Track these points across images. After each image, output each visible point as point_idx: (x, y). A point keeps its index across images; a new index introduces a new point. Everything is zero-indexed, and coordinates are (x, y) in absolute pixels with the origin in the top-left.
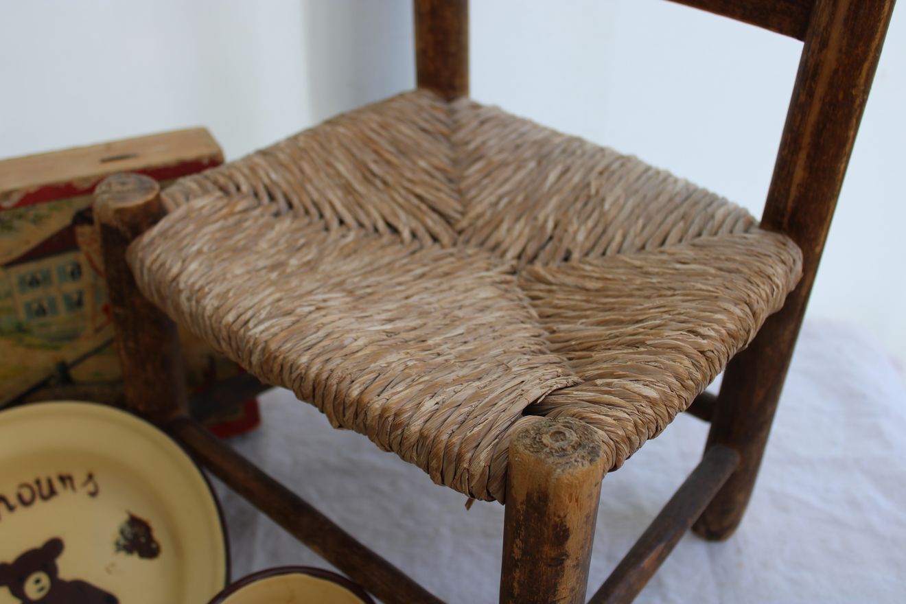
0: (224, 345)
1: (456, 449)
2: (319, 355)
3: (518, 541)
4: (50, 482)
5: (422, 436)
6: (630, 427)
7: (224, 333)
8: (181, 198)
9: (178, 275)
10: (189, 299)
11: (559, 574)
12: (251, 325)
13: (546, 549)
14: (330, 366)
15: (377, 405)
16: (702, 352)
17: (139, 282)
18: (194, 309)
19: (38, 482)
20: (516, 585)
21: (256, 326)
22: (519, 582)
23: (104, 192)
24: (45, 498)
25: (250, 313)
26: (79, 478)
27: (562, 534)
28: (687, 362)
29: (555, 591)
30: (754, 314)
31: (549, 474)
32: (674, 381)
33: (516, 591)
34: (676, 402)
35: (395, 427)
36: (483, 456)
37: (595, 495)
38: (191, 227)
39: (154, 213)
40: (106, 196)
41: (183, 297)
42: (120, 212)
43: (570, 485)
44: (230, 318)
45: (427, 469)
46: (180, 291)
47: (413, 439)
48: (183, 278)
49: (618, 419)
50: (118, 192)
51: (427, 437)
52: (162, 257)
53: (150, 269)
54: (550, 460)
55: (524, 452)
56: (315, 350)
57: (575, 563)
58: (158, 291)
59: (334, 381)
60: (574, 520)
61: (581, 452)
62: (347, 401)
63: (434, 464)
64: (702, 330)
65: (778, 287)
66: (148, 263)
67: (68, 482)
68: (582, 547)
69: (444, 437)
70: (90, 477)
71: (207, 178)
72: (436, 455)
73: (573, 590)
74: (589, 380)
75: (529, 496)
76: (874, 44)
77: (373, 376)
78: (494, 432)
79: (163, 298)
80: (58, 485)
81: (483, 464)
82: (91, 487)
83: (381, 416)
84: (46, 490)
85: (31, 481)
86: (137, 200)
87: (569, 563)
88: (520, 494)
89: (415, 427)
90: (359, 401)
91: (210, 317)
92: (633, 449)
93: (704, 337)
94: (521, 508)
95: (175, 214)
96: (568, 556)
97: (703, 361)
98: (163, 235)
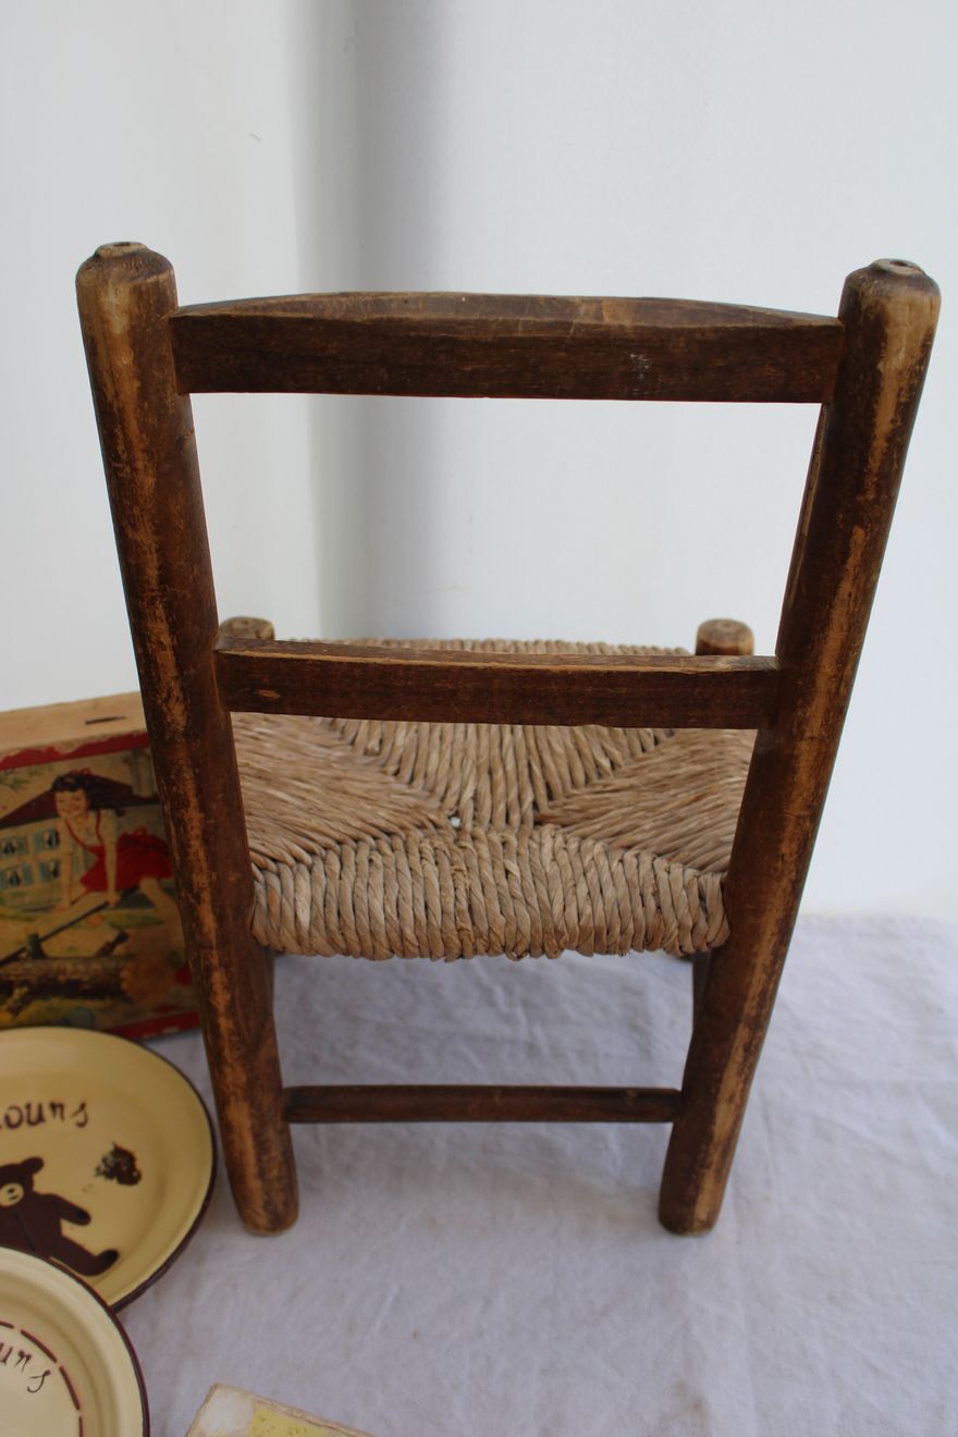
4: (40, 1108)
19: (28, 1106)
24: (32, 1123)
26: (71, 1108)
67: (58, 1110)
70: (83, 1106)
80: (47, 1112)
82: (80, 1118)
84: (34, 1114)
85: (22, 1105)
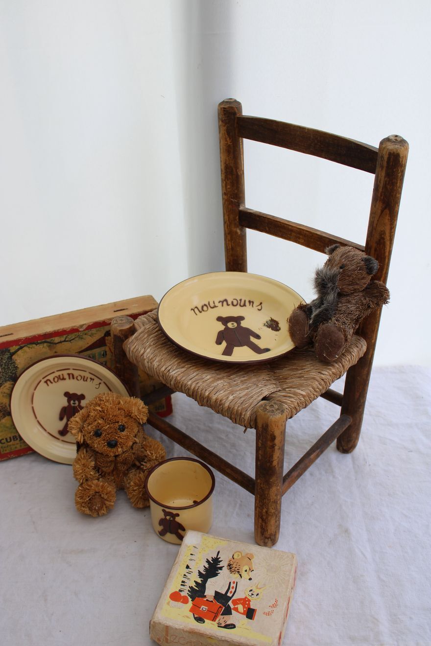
0: (161, 378)
1: (240, 412)
2: (194, 382)
3: (260, 441)
5: (229, 408)
6: (296, 404)
7: (161, 374)
8: (141, 325)
9: (143, 353)
10: (148, 362)
11: (273, 451)
12: (171, 371)
13: (269, 443)
14: (199, 385)
15: (214, 398)
16: (322, 380)
17: (128, 356)
18: (150, 366)
20: (260, 456)
21: (172, 372)
22: (261, 455)
23: (115, 324)
25: (170, 367)
27: (273, 438)
28: (317, 383)
29: (272, 457)
30: (343, 366)
31: (268, 418)
32: (312, 389)
33: (260, 458)
34: (312, 396)
35: (220, 405)
36: (248, 413)
37: (283, 425)
38: (146, 336)
39: (132, 331)
40: (116, 325)
41: (146, 361)
42: (121, 330)
43: (275, 421)
44: (163, 369)
45: (231, 418)
46: (145, 359)
47: (226, 409)
48: (145, 354)
49: (292, 401)
50: (120, 324)
51: (230, 408)
52: (137, 347)
53: (132, 351)
54: (269, 414)
55: (261, 411)
56: (193, 380)
57: (278, 448)
58: (136, 359)
59: (200, 390)
60: (277, 433)
61: (279, 411)
62: (204, 397)
63: (233, 416)
64: (323, 372)
65: (354, 356)
66: (132, 349)
68: (281, 443)
69: (236, 408)
71: (149, 316)
72: (234, 414)
73: (278, 457)
74: (284, 389)
75: (263, 425)
76: (384, 272)
77: (212, 388)
78: (252, 406)
79: (138, 362)
81: (248, 416)
83: (215, 401)
86: (127, 326)
87: (276, 448)
88: (260, 425)
89: (227, 405)
90: (208, 396)
91: (156, 369)
92: (297, 411)
93: (323, 374)
94: (260, 429)
95: (139, 331)
96: (276, 445)
97: (323, 383)
98: (136, 338)
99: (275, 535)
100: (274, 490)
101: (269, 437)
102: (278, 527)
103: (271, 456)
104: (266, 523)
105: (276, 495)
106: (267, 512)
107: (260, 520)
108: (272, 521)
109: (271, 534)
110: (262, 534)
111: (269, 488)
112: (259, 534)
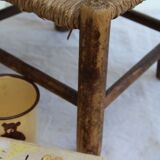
11: (97, 51)
27: (98, 35)
60: (101, 30)
87: (101, 47)
99: (97, 148)
100: (97, 96)
101: (93, 34)
102: (100, 139)
103: (95, 57)
104: (88, 134)
105: (99, 103)
106: (89, 122)
107: (83, 131)
108: (95, 133)
109: (93, 147)
110: (85, 146)
111: (92, 94)
112: (82, 147)
